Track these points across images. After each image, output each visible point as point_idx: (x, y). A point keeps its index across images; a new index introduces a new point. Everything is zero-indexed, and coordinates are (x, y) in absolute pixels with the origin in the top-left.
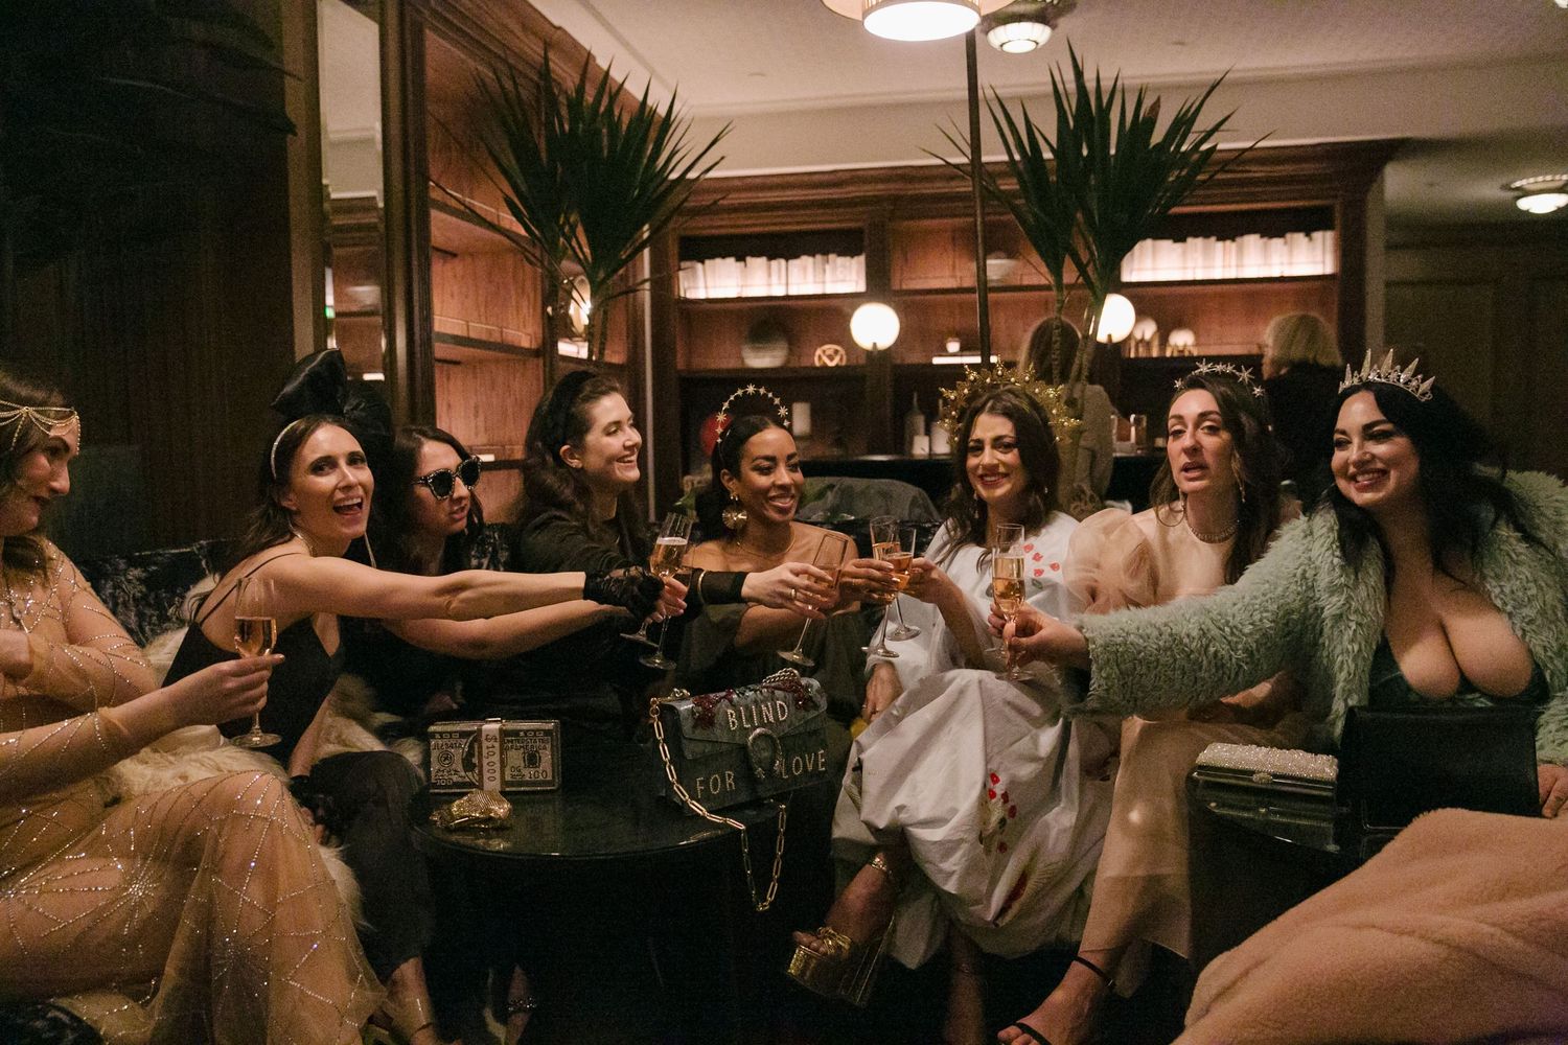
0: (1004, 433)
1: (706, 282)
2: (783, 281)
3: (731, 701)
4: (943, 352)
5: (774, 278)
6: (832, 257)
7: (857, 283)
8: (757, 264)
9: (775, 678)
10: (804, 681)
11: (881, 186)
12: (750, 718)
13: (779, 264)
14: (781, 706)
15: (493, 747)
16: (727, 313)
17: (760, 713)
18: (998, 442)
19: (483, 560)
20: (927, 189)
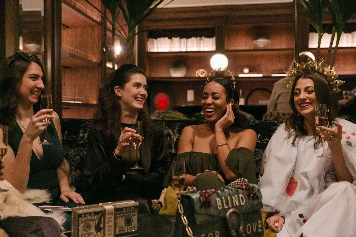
0: (310, 85)
1: (157, 46)
2: (185, 46)
3: (218, 194)
4: (242, 72)
5: (182, 45)
6: (203, 38)
7: (212, 46)
8: (176, 40)
9: (235, 183)
10: (251, 185)
11: (222, 12)
12: (227, 204)
13: (184, 40)
14: (242, 197)
15: (111, 218)
16: (164, 58)
17: (232, 200)
18: (306, 89)
19: (85, 134)
20: (239, 14)
